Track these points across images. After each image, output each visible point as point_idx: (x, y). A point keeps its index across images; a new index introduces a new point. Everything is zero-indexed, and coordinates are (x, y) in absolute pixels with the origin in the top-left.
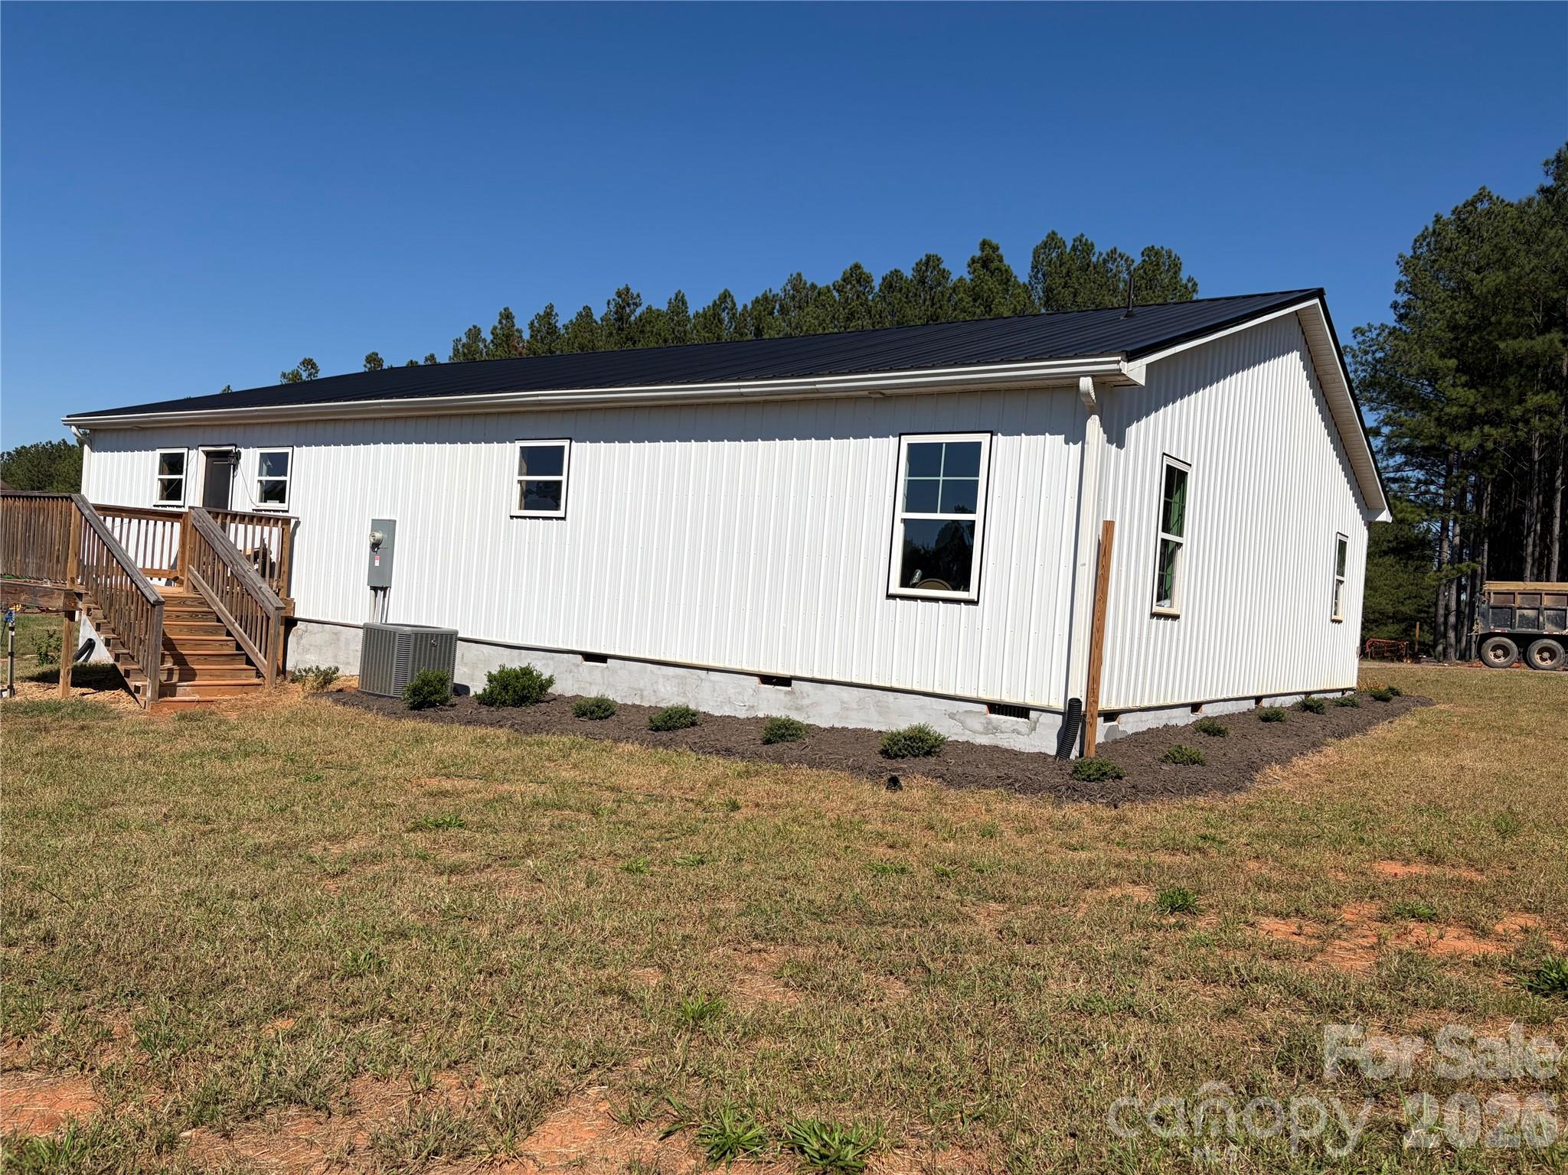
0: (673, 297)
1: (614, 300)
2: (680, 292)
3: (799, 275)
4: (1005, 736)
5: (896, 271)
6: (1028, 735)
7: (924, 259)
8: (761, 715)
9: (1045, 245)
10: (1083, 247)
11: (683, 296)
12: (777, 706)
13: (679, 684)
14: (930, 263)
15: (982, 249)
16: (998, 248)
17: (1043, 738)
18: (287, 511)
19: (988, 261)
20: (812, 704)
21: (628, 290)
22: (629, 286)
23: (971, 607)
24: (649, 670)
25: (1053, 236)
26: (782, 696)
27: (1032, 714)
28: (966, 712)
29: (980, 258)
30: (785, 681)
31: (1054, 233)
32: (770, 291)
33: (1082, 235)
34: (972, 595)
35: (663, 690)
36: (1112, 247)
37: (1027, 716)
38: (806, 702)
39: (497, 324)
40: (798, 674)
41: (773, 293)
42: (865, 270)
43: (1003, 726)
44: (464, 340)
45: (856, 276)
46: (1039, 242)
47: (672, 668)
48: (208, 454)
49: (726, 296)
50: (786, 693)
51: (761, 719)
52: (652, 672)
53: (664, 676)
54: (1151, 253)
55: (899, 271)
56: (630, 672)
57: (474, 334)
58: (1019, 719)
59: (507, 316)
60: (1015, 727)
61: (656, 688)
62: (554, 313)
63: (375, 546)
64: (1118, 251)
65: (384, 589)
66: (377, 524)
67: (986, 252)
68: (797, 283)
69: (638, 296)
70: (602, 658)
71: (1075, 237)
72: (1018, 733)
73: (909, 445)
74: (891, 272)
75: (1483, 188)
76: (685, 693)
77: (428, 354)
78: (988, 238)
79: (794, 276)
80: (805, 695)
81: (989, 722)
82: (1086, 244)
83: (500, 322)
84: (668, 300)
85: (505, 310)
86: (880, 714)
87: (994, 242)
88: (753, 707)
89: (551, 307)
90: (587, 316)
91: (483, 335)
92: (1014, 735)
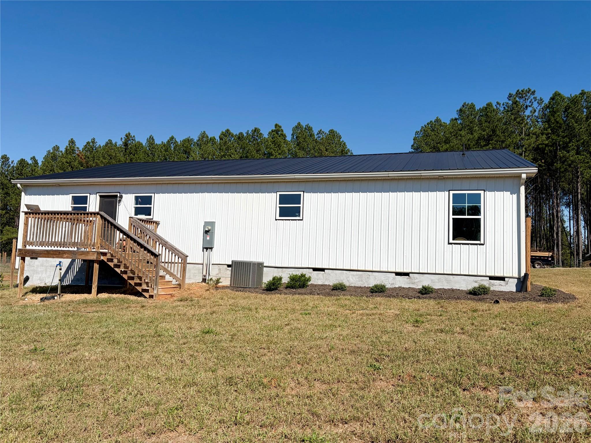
0: (149, 137)
1: (124, 138)
2: (151, 135)
3: (204, 132)
4: (497, 286)
5: (241, 133)
6: (505, 286)
7: (254, 129)
8: (397, 286)
9: (296, 127)
10: (309, 128)
11: (153, 138)
12: (404, 283)
13: (359, 277)
14: (256, 130)
15: (276, 127)
16: (281, 127)
17: (511, 286)
18: (152, 219)
19: (277, 131)
20: (419, 281)
21: (129, 134)
22: (130, 132)
23: (482, 246)
24: (345, 273)
25: (299, 124)
26: (406, 279)
27: (506, 279)
28: (481, 280)
29: (275, 130)
30: (407, 274)
31: (299, 123)
32: (190, 137)
33: (308, 124)
34: (482, 242)
35: (352, 280)
36: (320, 129)
37: (504, 280)
38: (416, 281)
39: (68, 145)
40: (413, 271)
41: (190, 138)
42: (231, 132)
43: (496, 283)
44: (51, 151)
45: (227, 134)
46: (294, 126)
47: (355, 272)
48: (101, 196)
49: (172, 138)
50: (407, 278)
51: (397, 288)
52: (346, 274)
53: (352, 275)
54: (332, 132)
55: (242, 133)
56: (336, 274)
57: (56, 148)
58: (501, 281)
59: (72, 142)
60: (500, 284)
61: (348, 279)
62: (95, 142)
63: (206, 232)
64: (322, 130)
65: (211, 248)
66: (206, 224)
67: (277, 128)
68: (203, 135)
69: (134, 136)
70: (323, 270)
71: (306, 125)
72: (501, 285)
73: (453, 194)
74: (239, 133)
75: (438, 117)
76: (362, 280)
77: (32, 156)
78: (277, 123)
79: (203, 132)
80: (416, 278)
81: (490, 283)
82: (310, 127)
83: (69, 144)
84: (147, 139)
85: (71, 139)
86: (448, 283)
87: (280, 125)
88: (393, 284)
89: (94, 139)
90: (110, 143)
91: (60, 149)
92: (500, 286)
